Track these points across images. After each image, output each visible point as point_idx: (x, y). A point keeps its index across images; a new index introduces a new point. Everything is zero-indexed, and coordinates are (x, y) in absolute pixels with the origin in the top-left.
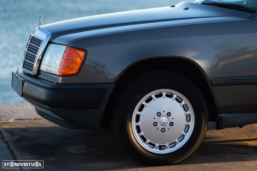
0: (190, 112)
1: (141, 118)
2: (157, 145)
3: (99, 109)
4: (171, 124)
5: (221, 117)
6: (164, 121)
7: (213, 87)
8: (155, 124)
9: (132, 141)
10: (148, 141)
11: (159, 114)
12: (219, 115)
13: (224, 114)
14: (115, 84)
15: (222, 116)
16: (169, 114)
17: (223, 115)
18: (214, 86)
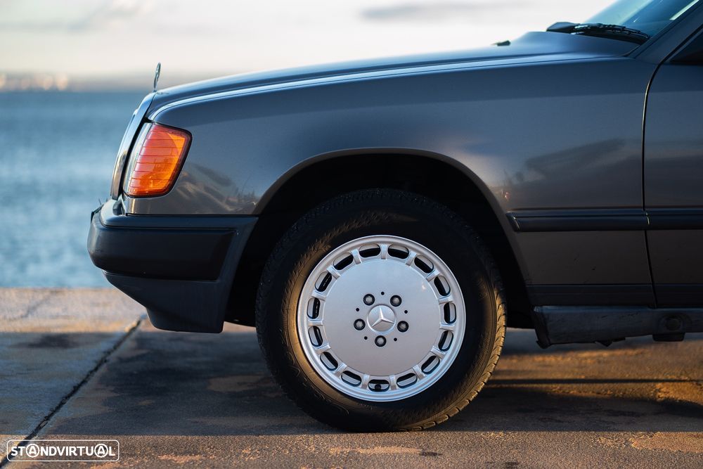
0: (454, 297)
1: (324, 307)
2: (366, 378)
3: (218, 281)
4: (403, 326)
5: (542, 314)
6: (383, 318)
7: (516, 233)
8: (360, 324)
9: (297, 365)
10: (343, 366)
11: (369, 299)
12: (536, 309)
13: (548, 307)
14: (257, 218)
15: (545, 312)
16: (396, 301)
17: (547, 309)
18: (516, 230)
